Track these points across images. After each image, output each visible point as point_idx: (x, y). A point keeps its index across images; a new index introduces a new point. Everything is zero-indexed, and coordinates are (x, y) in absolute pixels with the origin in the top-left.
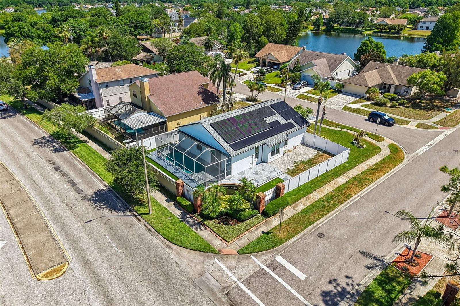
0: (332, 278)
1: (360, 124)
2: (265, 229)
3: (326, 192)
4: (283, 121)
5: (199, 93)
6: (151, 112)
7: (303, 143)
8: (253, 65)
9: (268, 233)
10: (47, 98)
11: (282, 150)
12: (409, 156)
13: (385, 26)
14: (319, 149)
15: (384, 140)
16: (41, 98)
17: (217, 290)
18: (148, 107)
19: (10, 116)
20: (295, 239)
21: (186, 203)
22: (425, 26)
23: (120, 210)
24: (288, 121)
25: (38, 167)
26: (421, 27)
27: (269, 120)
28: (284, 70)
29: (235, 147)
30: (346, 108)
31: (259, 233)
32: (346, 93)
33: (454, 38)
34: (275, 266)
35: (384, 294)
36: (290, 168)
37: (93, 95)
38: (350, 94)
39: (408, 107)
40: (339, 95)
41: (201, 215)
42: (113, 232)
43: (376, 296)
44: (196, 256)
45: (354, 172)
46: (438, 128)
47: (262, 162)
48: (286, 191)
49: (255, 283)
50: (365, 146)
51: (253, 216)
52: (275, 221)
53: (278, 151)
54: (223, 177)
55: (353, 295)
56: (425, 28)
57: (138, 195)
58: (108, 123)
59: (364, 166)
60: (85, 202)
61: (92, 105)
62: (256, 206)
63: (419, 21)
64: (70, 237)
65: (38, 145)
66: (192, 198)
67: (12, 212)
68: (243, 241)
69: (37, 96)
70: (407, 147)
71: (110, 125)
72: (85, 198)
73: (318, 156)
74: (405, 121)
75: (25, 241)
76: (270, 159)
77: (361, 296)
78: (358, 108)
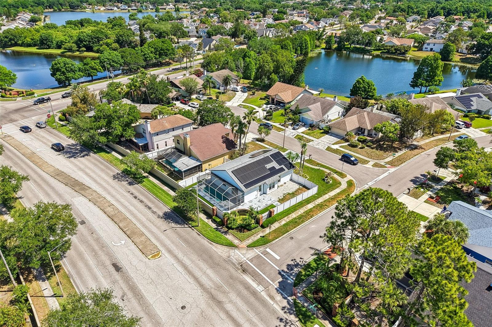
0: (293, 259)
1: (335, 163)
2: (262, 234)
3: (300, 213)
4: (277, 167)
5: (224, 142)
6: (191, 156)
7: (291, 180)
8: (264, 102)
9: (263, 237)
10: (114, 142)
11: (276, 186)
12: (359, 189)
13: (392, 47)
14: (300, 184)
15: (346, 176)
16: (108, 141)
17: (236, 264)
18: (189, 153)
19: (87, 155)
20: (277, 240)
21: (218, 220)
22: (429, 48)
23: (181, 224)
24: (281, 167)
25: (123, 196)
26: (425, 48)
27: (268, 166)
28: (288, 111)
29: (247, 186)
30: (329, 149)
31: (259, 237)
32: (333, 134)
33: (435, 75)
34: (265, 253)
35: (315, 265)
36: (281, 198)
37: (147, 140)
38: (334, 135)
39: (372, 148)
40: (327, 135)
41: (227, 227)
42: (180, 236)
43: (312, 266)
44: (225, 248)
45: (320, 201)
46: (386, 167)
47: (264, 194)
48: (275, 213)
49: (255, 261)
50: (331, 182)
51: (255, 228)
52: (267, 231)
53: (274, 187)
54: (239, 205)
55: (301, 266)
56: (429, 49)
57: (190, 215)
58: (160, 162)
59: (326, 197)
60: (160, 219)
61: (146, 148)
62: (258, 222)
63: (424, 43)
64: (158, 239)
65: (117, 180)
66: (222, 217)
67: (121, 225)
68: (250, 241)
69: (106, 140)
70: (359, 182)
71: (162, 164)
72: (159, 217)
73: (299, 189)
74: (367, 161)
75: (135, 241)
76: (268, 191)
77: (305, 266)
78: (337, 149)
